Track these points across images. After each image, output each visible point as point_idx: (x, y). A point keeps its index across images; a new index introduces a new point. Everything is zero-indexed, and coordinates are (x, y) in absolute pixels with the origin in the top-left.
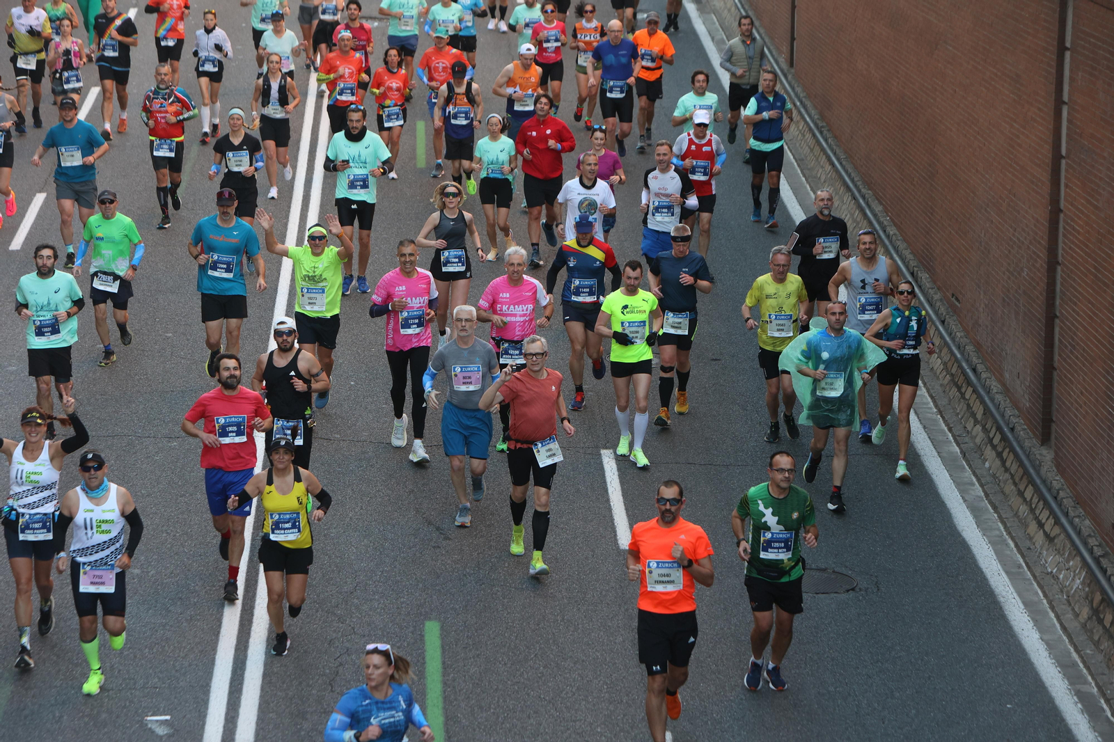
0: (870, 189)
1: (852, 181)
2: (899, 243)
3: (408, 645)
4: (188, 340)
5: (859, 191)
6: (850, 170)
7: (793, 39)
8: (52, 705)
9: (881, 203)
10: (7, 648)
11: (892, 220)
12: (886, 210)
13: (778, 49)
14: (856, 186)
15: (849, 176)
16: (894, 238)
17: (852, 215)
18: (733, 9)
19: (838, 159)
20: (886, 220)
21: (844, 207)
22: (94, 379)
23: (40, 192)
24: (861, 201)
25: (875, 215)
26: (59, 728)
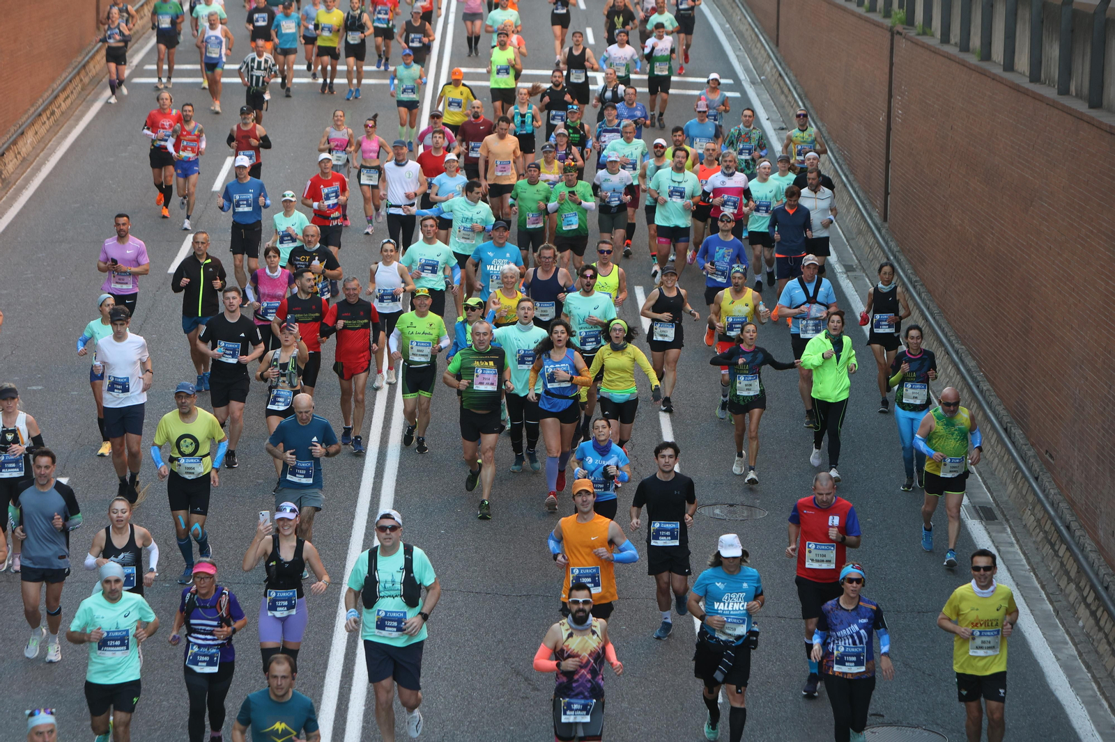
0: (964, 344)
1: (946, 335)
2: (992, 398)
5: (953, 346)
6: (943, 325)
7: (887, 193)
9: (974, 358)
11: (986, 376)
12: (979, 366)
13: (871, 203)
14: (949, 341)
15: (943, 331)
16: (987, 393)
17: (945, 370)
18: (827, 162)
19: (932, 314)
20: (979, 376)
24: (954, 356)
25: (968, 371)
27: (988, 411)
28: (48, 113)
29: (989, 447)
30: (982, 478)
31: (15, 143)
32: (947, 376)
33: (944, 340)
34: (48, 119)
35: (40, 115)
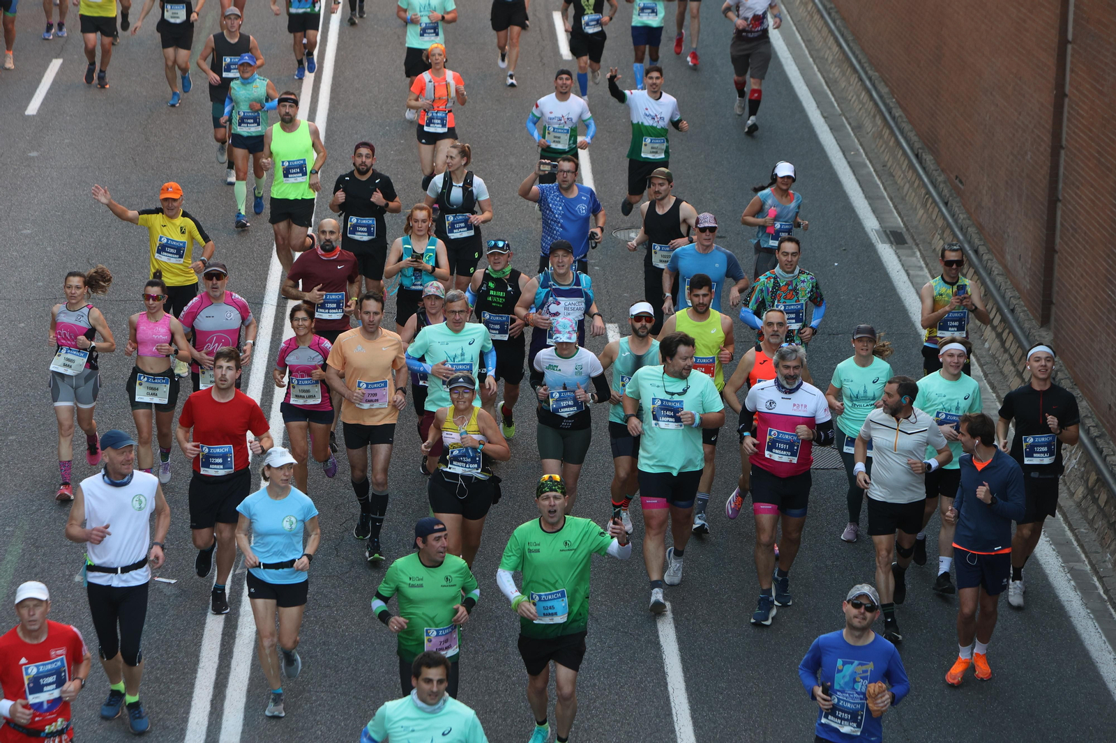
0: (877, 70)
1: (859, 62)
2: (904, 125)
3: (413, 512)
4: (200, 207)
5: (866, 73)
6: (857, 52)
8: (62, 564)
9: (887, 85)
10: (18, 507)
11: (898, 102)
12: (892, 92)
14: (863, 67)
15: (856, 57)
16: (900, 120)
17: (858, 96)
19: (846, 41)
20: (892, 102)
21: (850, 88)
22: (107, 244)
23: (56, 58)
24: (868, 83)
25: (881, 97)
26: (69, 586)
27: (900, 137)
29: (900, 173)
30: (893, 204)
32: (861, 102)
33: (858, 67)
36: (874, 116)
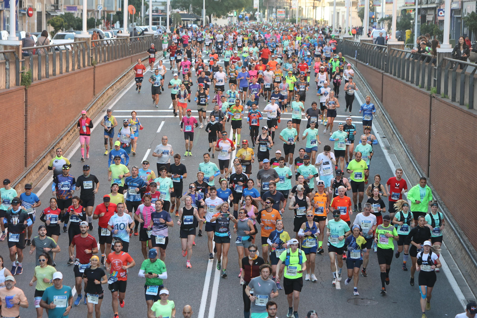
0: (463, 230)
1: (454, 226)
2: (475, 254)
5: (458, 231)
6: (453, 222)
7: (429, 165)
9: (467, 236)
11: (472, 244)
12: (469, 239)
13: (422, 169)
14: (456, 229)
15: (453, 224)
16: (473, 251)
17: (454, 241)
18: (403, 152)
19: (448, 217)
20: (469, 244)
21: (451, 238)
24: (458, 235)
25: (464, 242)
27: (473, 259)
28: (73, 130)
29: (473, 275)
30: (471, 288)
31: (58, 143)
32: (455, 244)
33: (454, 228)
34: (73, 133)
35: (69, 131)
36: (462, 250)
